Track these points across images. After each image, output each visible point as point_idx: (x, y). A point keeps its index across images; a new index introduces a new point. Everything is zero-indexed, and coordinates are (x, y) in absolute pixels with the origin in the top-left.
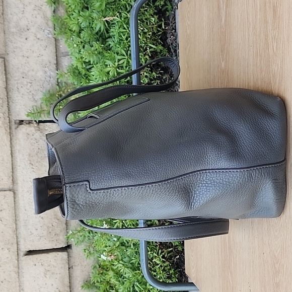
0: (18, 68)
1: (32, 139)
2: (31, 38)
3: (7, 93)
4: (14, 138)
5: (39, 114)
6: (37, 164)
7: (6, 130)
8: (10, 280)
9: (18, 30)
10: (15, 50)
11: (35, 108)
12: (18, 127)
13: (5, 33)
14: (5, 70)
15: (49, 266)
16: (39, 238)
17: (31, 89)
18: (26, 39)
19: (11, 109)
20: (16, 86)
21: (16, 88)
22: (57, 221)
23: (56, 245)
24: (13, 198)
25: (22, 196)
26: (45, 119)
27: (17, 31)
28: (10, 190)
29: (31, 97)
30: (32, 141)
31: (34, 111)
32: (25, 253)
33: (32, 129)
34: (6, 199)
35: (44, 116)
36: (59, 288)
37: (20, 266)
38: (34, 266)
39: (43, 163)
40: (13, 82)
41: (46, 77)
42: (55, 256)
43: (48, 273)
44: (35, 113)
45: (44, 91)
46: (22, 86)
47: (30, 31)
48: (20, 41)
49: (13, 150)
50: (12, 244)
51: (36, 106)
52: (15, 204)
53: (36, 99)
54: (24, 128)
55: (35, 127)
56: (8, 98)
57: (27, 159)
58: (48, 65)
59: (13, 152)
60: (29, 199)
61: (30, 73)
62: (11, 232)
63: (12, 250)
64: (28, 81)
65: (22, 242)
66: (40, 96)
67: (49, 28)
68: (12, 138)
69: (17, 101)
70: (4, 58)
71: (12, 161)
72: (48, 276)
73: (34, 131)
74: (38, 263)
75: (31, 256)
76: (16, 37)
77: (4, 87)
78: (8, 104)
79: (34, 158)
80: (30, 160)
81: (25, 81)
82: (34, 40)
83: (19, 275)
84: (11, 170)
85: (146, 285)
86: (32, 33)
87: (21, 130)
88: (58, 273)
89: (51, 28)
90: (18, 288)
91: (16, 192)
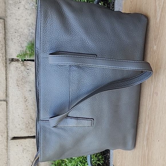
0: (13, 26)
1: (19, 71)
2: (22, 8)
3: (5, 41)
4: (8, 69)
5: (24, 56)
6: (21, 86)
7: (3, 64)
8: (2, 154)
9: (14, 2)
10: (11, 15)
11: (22, 52)
12: (10, 63)
13: (5, 4)
14: (5, 27)
15: (26, 146)
16: (20, 130)
17: (20, 40)
18: (19, 8)
19: (7, 52)
20: (11, 37)
21: (11, 39)
22: (32, 120)
23: (30, 135)
24: (6, 106)
25: (11, 104)
26: (28, 59)
27: (13, 3)
28: (4, 101)
29: (20, 45)
30: (19, 72)
31: (21, 54)
32: (11, 138)
33: (20, 64)
34: (1, 106)
35: (28, 57)
36: (31, 159)
37: (8, 145)
38: (17, 146)
39: (25, 85)
40: (9, 35)
41: (30, 33)
42: (30, 141)
43: (25, 150)
44: (22, 55)
45: (28, 42)
46: (15, 37)
47: (21, 3)
48: (15, 10)
49: (7, 76)
50: (4, 133)
51: (23, 51)
52: (7, 109)
53: (23, 46)
54: (14, 64)
55: (21, 63)
56: (5, 44)
57: (15, 83)
58: (31, 26)
59: (7, 78)
60: (16, 106)
61: (20, 30)
62: (4, 126)
63: (4, 136)
64: (19, 35)
65: (10, 132)
66: (25, 45)
67: (33, 2)
68: (7, 69)
69: (11, 47)
70: (4, 19)
71: (6, 83)
72: (24, 152)
73: (20, 66)
74: (19, 144)
75: (15, 140)
76: (12, 7)
77: (3, 37)
78: (5, 48)
79: (20, 82)
80: (17, 83)
81: (17, 35)
82: (24, 9)
83: (7, 151)
84: (6, 89)
86: (22, 5)
87: (12, 64)
88: (31, 150)
89: (35, 2)
90: (6, 158)
91: (8, 102)
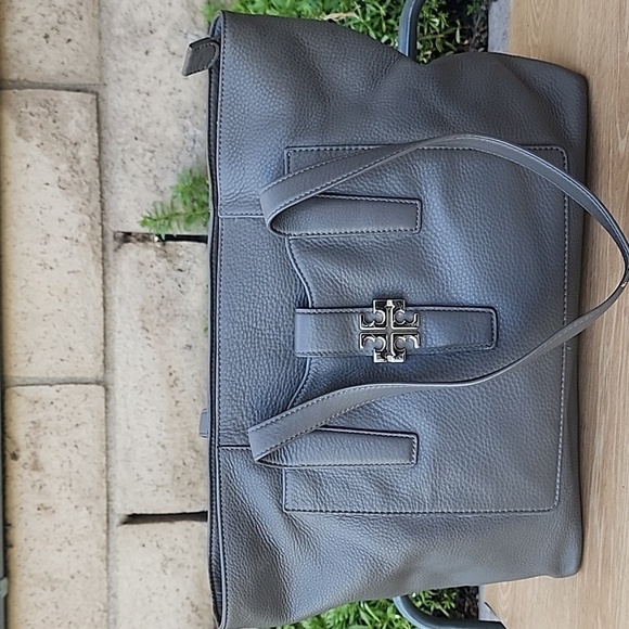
0: (126, 117)
1: (148, 275)
2: (158, 51)
3: (100, 172)
4: (111, 271)
5: (167, 222)
6: (158, 331)
7: (95, 253)
8: (89, 575)
9: (130, 32)
10: (121, 76)
11: (159, 207)
12: (119, 247)
13: (100, 38)
14: (98, 121)
15: (173, 549)
16: (154, 488)
17: (153, 165)
18: (147, 53)
19: (106, 208)
20: (121, 156)
21: (119, 161)
22: (194, 455)
23: (190, 506)
24: (103, 400)
25: (123, 396)
26: (179, 233)
27: (128, 35)
28: (98, 383)
29: (151, 182)
30: (149, 280)
31: (157, 213)
32: (123, 518)
33: (151, 252)
34: (88, 400)
35: (179, 226)
36: (192, 598)
37: (111, 545)
38: (141, 548)
39: (171, 328)
40: (114, 149)
41: (187, 141)
42: (187, 530)
43: (170, 564)
44: (160, 219)
45: (180, 171)
46: (133, 156)
47: (155, 34)
48: (133, 58)
49: (107, 295)
50: (98, 498)
51: (162, 204)
52: (106, 413)
53: (162, 188)
54: (133, 251)
55: (156, 249)
56: (101, 182)
57: (136, 318)
58: (190, 114)
59: (107, 300)
60: (137, 404)
61: (151, 130)
62: (95, 473)
63: (96, 511)
64: (147, 147)
65: (117, 496)
66: (170, 181)
67: (198, 29)
68: (107, 269)
69: (120, 190)
70: (97, 94)
71: (105, 319)
72: (169, 571)
73: (154, 259)
74: (151, 541)
75: (135, 526)
76: (124, 48)
77: (94, 157)
78: (101, 196)
79: (151, 317)
80: (143, 321)
81: (140, 147)
82: (164, 55)
83: (108, 565)
84: (102, 340)
85: (385, 611)
86: (160, 39)
87: (126, 253)
88: (191, 565)
89: (203, 29)
90: (106, 592)
91: (110, 387)
